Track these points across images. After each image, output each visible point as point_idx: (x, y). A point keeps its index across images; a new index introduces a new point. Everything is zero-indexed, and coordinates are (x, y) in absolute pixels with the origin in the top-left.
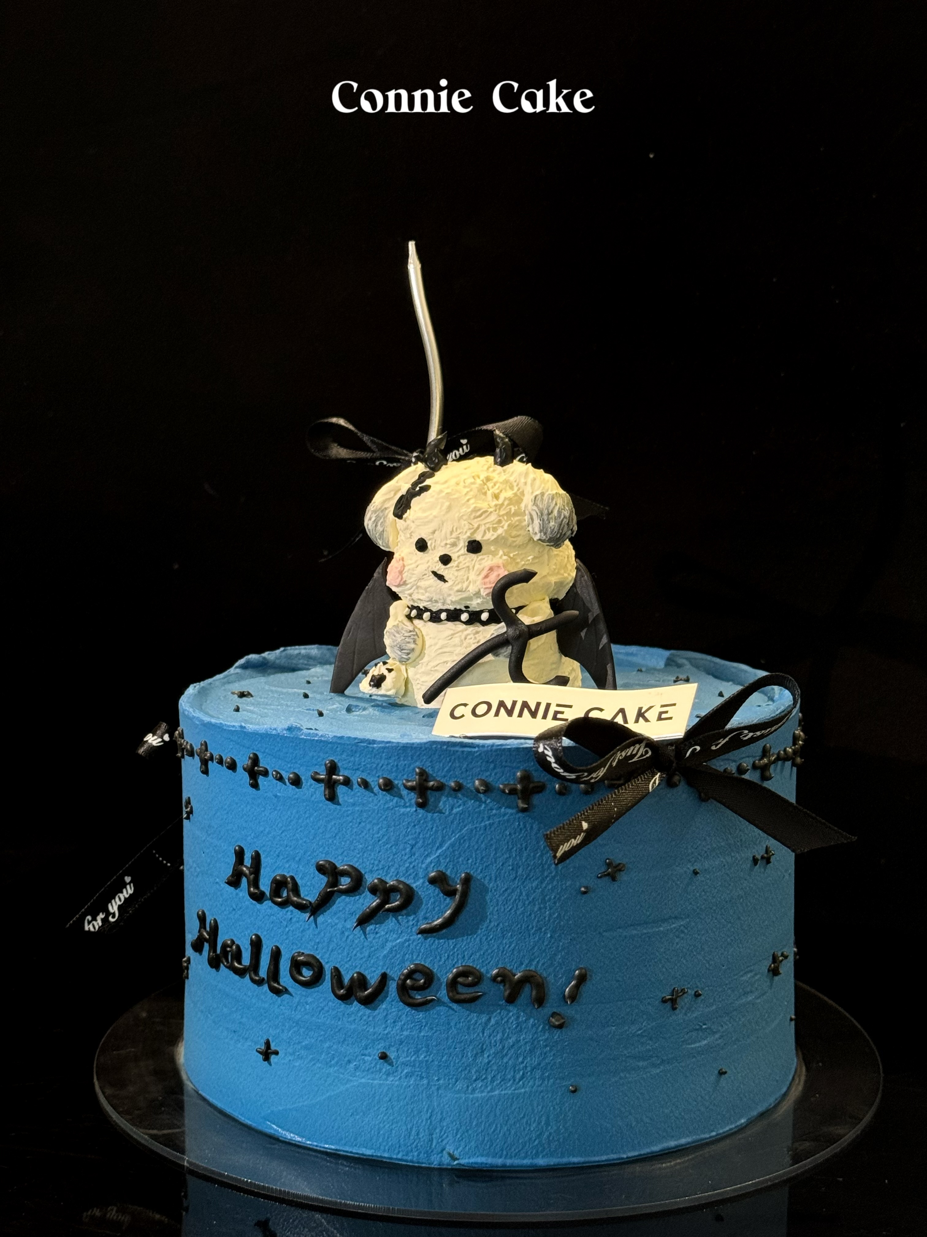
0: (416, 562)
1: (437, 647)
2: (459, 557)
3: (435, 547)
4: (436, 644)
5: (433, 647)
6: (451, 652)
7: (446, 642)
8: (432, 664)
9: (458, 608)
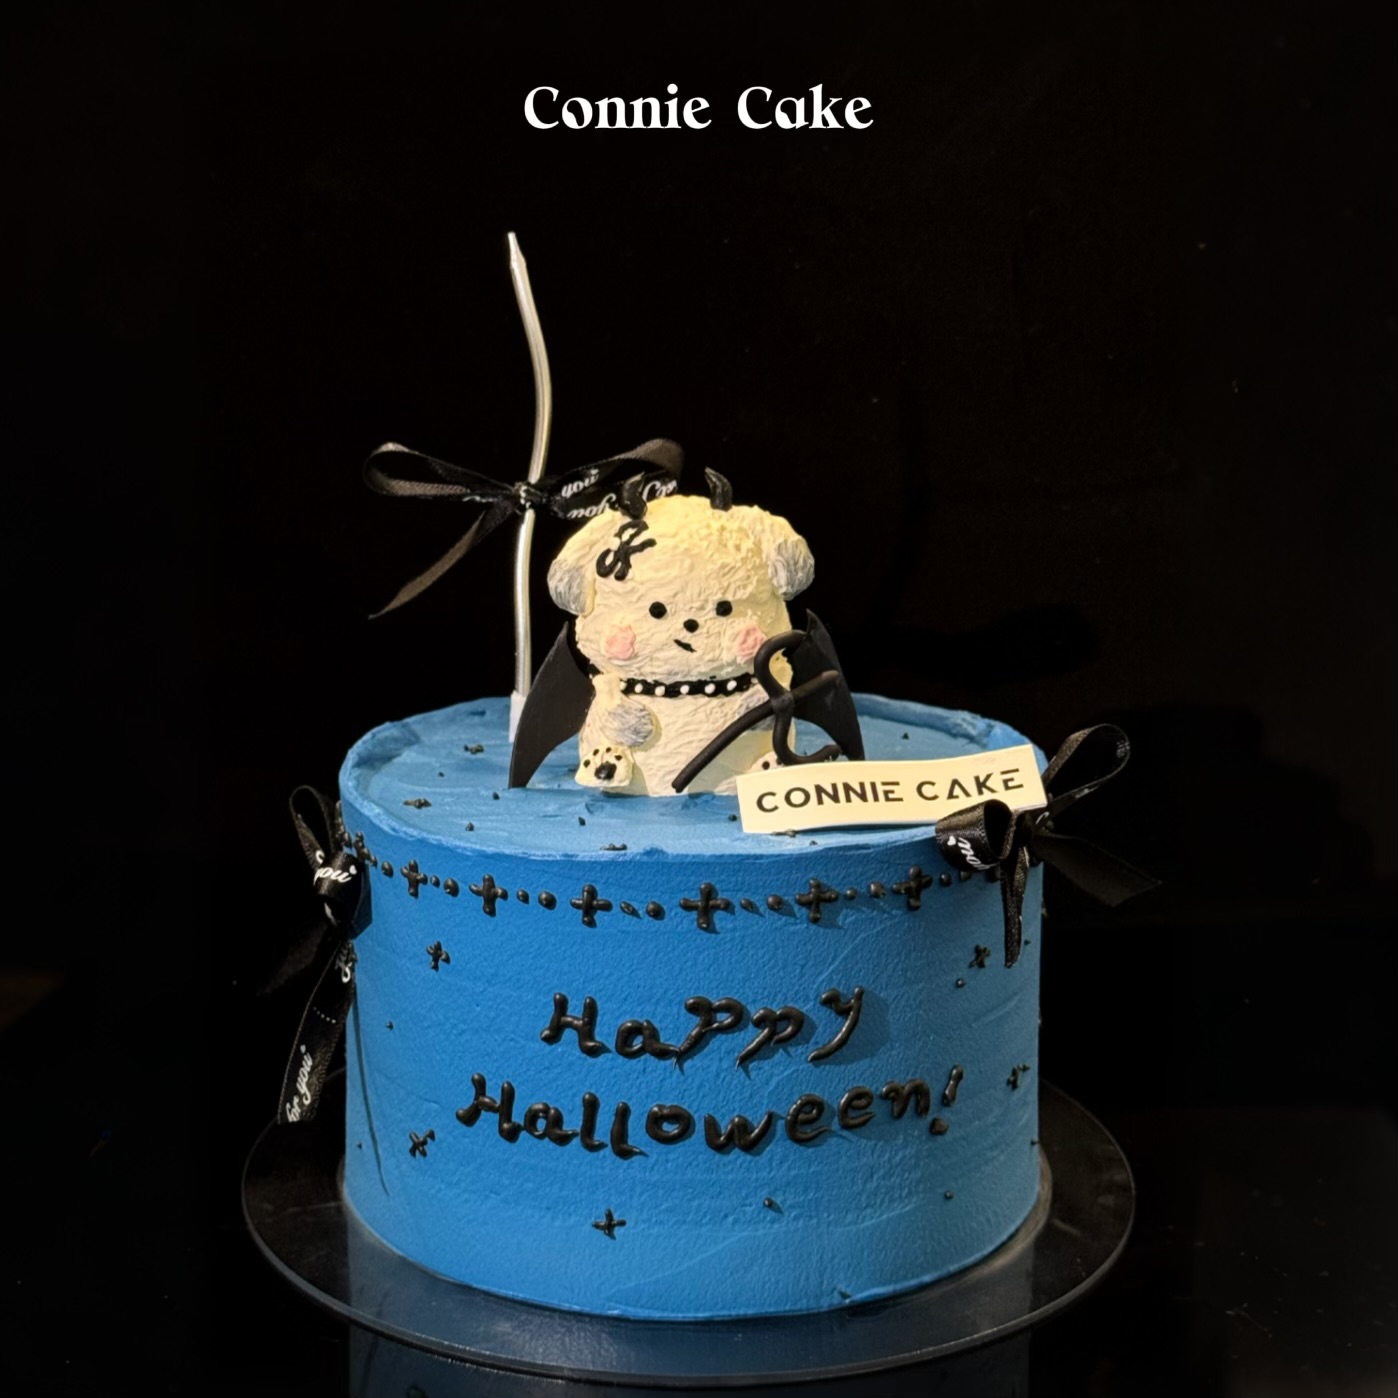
0: (649, 630)
1: (679, 725)
2: (706, 621)
3: (675, 612)
4: (674, 723)
5: (670, 727)
6: (696, 731)
7: (688, 719)
8: (672, 746)
9: (703, 679)
